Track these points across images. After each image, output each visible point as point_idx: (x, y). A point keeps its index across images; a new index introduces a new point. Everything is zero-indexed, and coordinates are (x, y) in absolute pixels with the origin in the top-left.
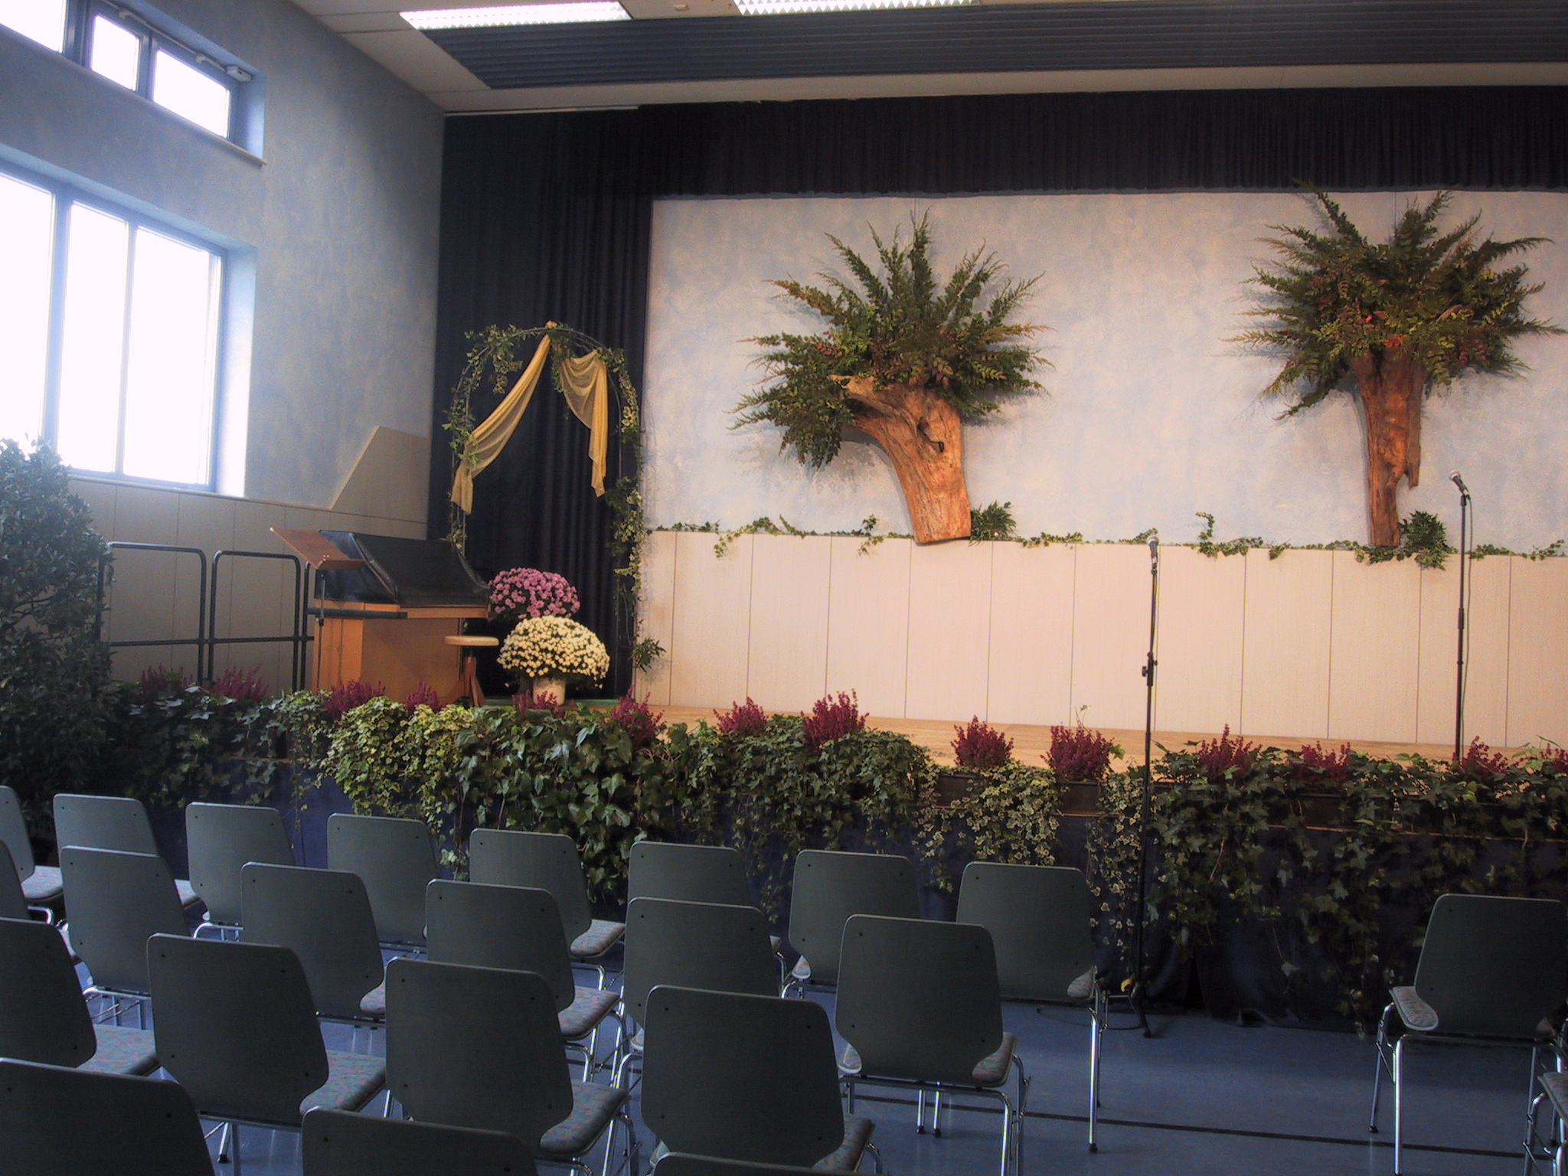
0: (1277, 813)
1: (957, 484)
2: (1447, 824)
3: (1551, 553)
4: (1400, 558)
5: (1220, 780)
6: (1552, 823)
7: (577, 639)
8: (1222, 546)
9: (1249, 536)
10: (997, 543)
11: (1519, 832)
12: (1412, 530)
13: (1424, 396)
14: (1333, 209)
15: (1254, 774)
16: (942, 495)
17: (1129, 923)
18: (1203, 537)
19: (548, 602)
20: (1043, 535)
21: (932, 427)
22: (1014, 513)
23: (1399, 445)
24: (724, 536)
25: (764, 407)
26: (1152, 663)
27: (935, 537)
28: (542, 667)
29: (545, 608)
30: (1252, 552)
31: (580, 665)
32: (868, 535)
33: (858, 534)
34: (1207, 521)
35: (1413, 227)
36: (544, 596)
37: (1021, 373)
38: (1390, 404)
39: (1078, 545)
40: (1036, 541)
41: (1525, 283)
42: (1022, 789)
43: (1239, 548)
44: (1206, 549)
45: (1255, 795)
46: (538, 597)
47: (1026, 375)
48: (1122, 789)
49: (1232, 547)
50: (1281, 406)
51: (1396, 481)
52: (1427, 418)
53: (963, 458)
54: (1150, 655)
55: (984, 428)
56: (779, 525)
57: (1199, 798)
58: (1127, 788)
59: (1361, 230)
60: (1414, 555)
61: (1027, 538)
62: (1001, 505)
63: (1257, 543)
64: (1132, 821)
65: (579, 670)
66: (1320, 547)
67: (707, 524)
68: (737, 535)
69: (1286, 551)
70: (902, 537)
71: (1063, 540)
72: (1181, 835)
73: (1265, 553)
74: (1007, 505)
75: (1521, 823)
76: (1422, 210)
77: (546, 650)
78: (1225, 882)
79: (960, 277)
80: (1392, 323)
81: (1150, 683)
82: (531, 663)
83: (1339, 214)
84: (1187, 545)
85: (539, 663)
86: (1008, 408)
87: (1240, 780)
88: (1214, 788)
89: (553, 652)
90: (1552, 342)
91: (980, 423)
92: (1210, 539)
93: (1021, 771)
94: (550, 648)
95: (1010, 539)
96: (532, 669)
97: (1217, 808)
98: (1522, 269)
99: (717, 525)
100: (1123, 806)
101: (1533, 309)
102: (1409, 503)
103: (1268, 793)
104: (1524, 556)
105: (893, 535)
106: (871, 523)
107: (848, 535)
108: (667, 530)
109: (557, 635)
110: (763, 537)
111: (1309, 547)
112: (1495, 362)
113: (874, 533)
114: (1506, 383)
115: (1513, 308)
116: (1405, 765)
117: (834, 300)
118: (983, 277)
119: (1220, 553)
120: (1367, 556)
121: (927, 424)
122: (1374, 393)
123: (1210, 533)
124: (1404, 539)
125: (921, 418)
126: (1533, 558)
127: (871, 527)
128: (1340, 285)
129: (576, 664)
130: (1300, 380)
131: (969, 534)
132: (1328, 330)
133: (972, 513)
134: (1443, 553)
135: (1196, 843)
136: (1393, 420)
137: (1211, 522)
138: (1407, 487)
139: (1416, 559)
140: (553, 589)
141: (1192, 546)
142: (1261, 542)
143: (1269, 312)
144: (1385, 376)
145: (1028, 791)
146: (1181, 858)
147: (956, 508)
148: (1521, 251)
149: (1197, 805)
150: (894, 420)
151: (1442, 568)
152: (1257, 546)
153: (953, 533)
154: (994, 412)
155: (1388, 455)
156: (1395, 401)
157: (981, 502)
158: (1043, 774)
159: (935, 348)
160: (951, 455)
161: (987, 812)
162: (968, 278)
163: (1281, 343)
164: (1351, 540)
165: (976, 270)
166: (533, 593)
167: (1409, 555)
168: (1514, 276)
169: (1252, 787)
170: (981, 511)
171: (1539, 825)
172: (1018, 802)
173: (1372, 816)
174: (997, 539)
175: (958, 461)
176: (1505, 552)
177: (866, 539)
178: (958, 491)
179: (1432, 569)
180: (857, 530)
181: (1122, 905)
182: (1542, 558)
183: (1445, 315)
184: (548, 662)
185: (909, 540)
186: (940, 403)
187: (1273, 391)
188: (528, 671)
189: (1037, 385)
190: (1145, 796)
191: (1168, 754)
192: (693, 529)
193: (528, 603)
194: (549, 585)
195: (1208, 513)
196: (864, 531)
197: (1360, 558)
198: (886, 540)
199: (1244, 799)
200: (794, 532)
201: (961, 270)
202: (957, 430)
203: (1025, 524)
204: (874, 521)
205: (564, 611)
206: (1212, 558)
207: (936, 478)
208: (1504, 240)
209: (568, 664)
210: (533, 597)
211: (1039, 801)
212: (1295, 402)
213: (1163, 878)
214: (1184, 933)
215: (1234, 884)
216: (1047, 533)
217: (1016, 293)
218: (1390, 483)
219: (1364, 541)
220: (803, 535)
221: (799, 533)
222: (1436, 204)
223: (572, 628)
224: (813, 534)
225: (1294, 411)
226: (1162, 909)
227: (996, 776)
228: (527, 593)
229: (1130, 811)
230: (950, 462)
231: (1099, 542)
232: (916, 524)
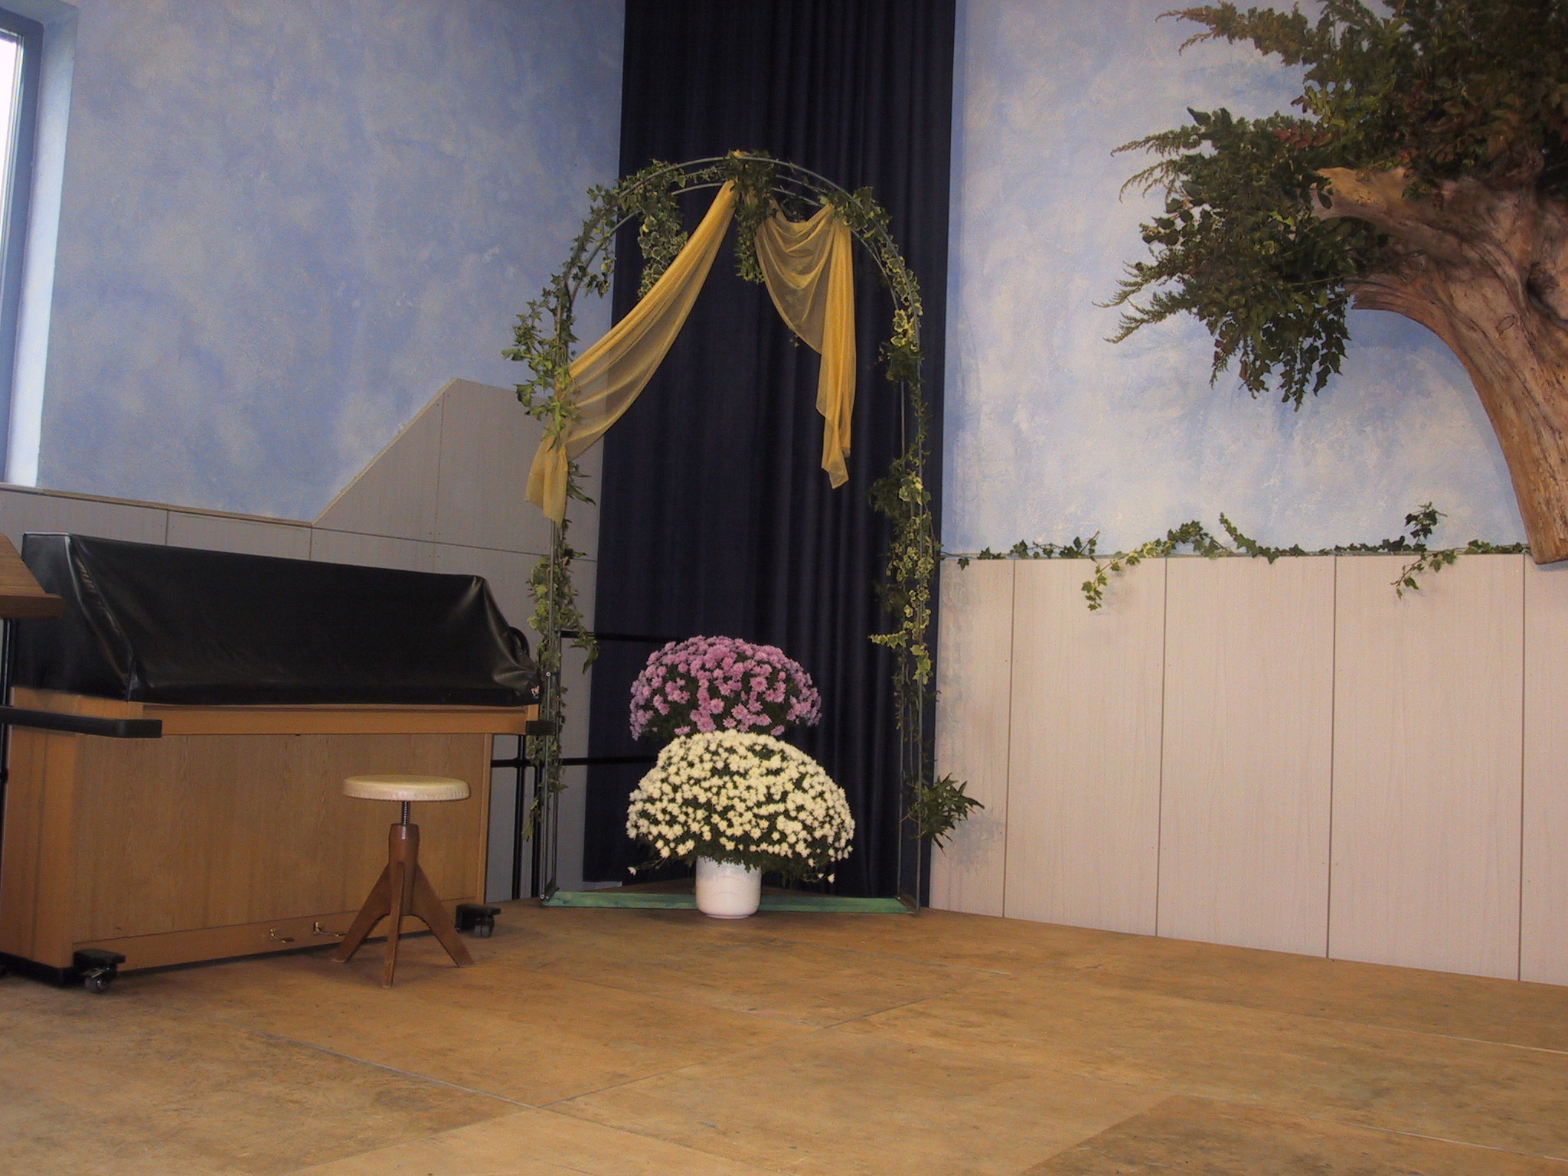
7: (771, 779)
19: (731, 702)
24: (1106, 564)
25: (1174, 286)
28: (681, 840)
29: (727, 713)
31: (766, 837)
32: (1420, 549)
33: (1396, 547)
36: (725, 690)
46: (713, 692)
56: (1223, 538)
65: (764, 846)
67: (1077, 542)
68: (1132, 561)
70: (1504, 551)
77: (694, 803)
82: (664, 829)
85: (678, 830)
89: (709, 806)
94: (702, 799)
96: (667, 842)
99: (1092, 542)
105: (1477, 548)
106: (1426, 521)
107: (1373, 550)
108: (998, 557)
109: (726, 771)
110: (1188, 564)
113: (1435, 543)
117: (1312, 24)
121: (1552, 283)
125: (1534, 265)
127: (1426, 531)
129: (756, 834)
140: (747, 676)
150: (1464, 274)
166: (704, 684)
177: (1414, 559)
180: (1394, 538)
184: (695, 827)
185: (1517, 558)
188: (660, 844)
192: (1049, 553)
193: (693, 704)
194: (740, 667)
196: (1411, 541)
198: (1462, 560)
200: (1255, 550)
204: (1431, 516)
205: (765, 720)
209: (738, 831)
210: (702, 693)
220: (1271, 555)
221: (1264, 552)
223: (766, 753)
224: (1296, 551)
228: (692, 684)
232: (1533, 517)
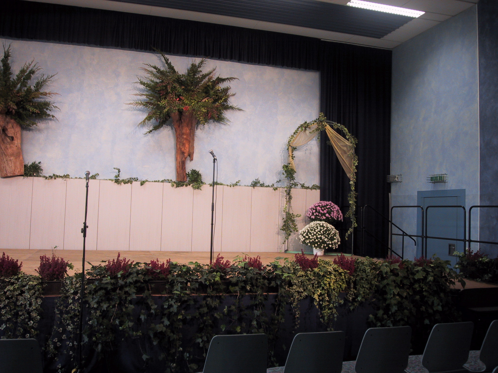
0: (140, 290)
1: (19, 154)
2: (209, 290)
3: (236, 184)
4: (186, 186)
5: (116, 278)
6: (248, 288)
8: (123, 180)
9: (133, 177)
10: (34, 178)
11: (236, 292)
12: (191, 176)
13: (196, 129)
14: (167, 60)
15: (131, 274)
16: (12, 158)
17: (75, 343)
18: (116, 177)
20: (54, 175)
21: (9, 130)
22: (43, 166)
23: (187, 146)
26: (86, 227)
27: (9, 175)
30: (134, 183)
34: (118, 171)
35: (194, 70)
37: (47, 111)
38: (184, 131)
39: (68, 179)
40: (51, 177)
41: (230, 92)
42: (24, 286)
43: (129, 181)
44: (117, 181)
45: (130, 283)
47: (48, 112)
48: (72, 283)
49: (127, 181)
50: (146, 130)
51: (186, 158)
52: (197, 137)
53: (22, 143)
54: (85, 223)
55: (31, 132)
57: (106, 286)
58: (74, 283)
59: (176, 69)
60: (191, 185)
61: (47, 176)
62: (37, 163)
63: (136, 180)
64: (77, 298)
66: (159, 181)
69: (147, 183)
71: (62, 177)
72: (98, 303)
73: (139, 183)
74: (40, 163)
75: (237, 288)
76: (197, 64)
78: (117, 322)
79: (23, 71)
80: (186, 102)
81: (85, 236)
83: (169, 62)
84: (110, 180)
86: (41, 125)
87: (124, 277)
88: (113, 281)
90: (237, 113)
91: (30, 130)
92: (119, 178)
93: (25, 277)
95: (41, 176)
97: (114, 290)
98: (229, 88)
100: (72, 291)
101: (232, 102)
102: (190, 166)
103: (136, 282)
104: (228, 185)
111: (155, 181)
112: (219, 119)
114: (223, 126)
115: (226, 100)
116: (192, 267)
118: (32, 72)
119: (122, 183)
120: (175, 185)
121: (7, 129)
122: (179, 126)
123: (119, 175)
124: (188, 179)
125: (4, 126)
126: (230, 186)
128: (168, 87)
130: (153, 120)
131: (23, 174)
132: (163, 102)
133: (25, 166)
134: (201, 184)
135: (105, 306)
136: (185, 137)
137: (119, 171)
138: (189, 161)
139: (192, 186)
141: (112, 180)
142: (138, 179)
143: (142, 95)
144: (183, 121)
145: (27, 287)
146: (98, 313)
147: (18, 164)
148: (228, 81)
149: (106, 289)
151: (200, 189)
152: (136, 181)
153: (17, 173)
154: (35, 125)
155: (183, 149)
156: (186, 130)
157: (29, 161)
158: (35, 278)
159: (10, 98)
160: (17, 142)
161: (7, 298)
162: (26, 72)
163: (147, 106)
164: (170, 179)
165: (30, 69)
167: (190, 185)
168: (226, 90)
169: (129, 280)
170: (29, 165)
171: (243, 288)
172: (22, 292)
173: (179, 289)
174: (35, 176)
175: (19, 144)
176: (221, 184)
178: (19, 156)
179: (197, 190)
181: (72, 336)
182: (233, 186)
183: (204, 101)
186: (12, 121)
187: (143, 124)
189: (53, 116)
190: (82, 285)
191: (93, 267)
195: (118, 168)
197: (173, 186)
199: (126, 285)
201: (24, 69)
202: (20, 132)
203: (47, 170)
206: (119, 185)
207: (10, 151)
208: (224, 78)
211: (33, 291)
212: (151, 128)
213: (90, 322)
214: (100, 346)
215: (121, 324)
216: (55, 174)
217: (46, 80)
218: (184, 159)
219: (174, 179)
222: (202, 62)
225: (151, 131)
226: (90, 337)
227: (12, 281)
229: (75, 293)
230: (16, 145)
231: (76, 178)
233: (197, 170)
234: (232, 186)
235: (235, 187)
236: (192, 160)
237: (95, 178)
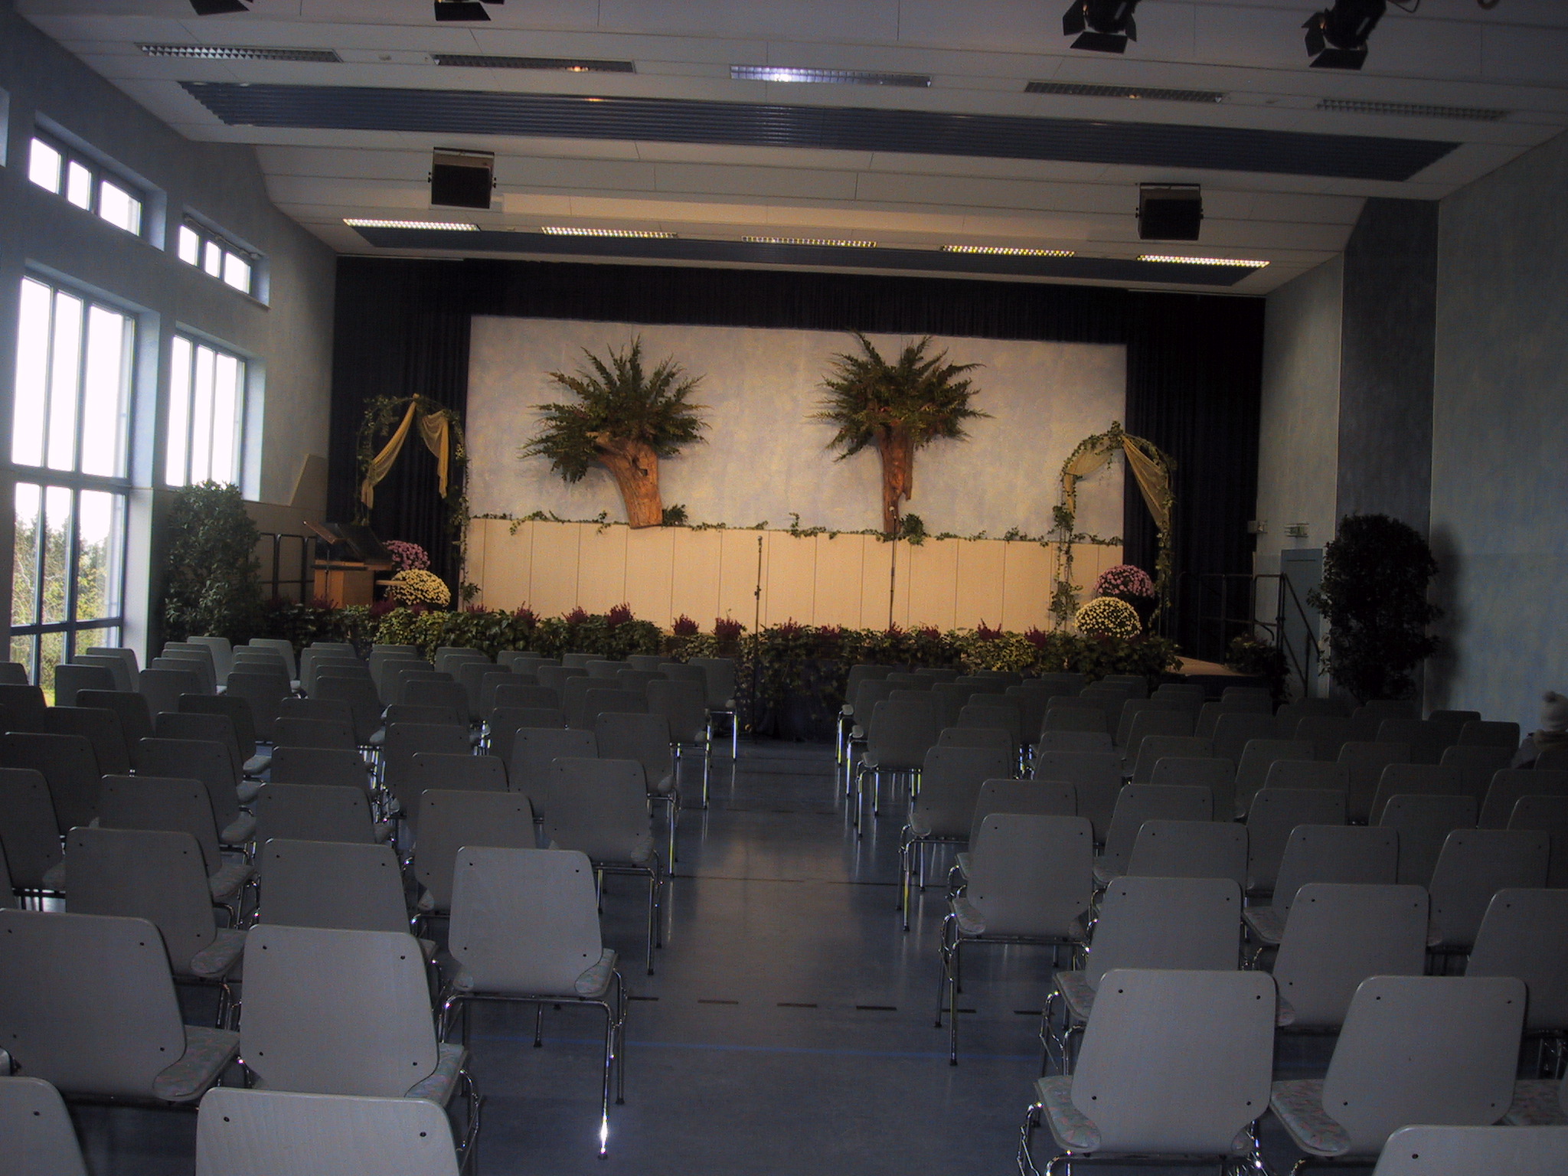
0: (809, 653)
1: (654, 494)
2: (878, 656)
3: (979, 537)
4: (900, 539)
5: (787, 640)
6: (919, 655)
7: (433, 583)
8: (803, 531)
9: (819, 526)
10: (677, 529)
11: (907, 660)
12: (906, 524)
13: (914, 450)
14: (867, 345)
15: (801, 637)
16: (646, 500)
17: (749, 701)
18: (793, 526)
19: (413, 561)
20: (704, 524)
21: (641, 460)
22: (687, 511)
23: (900, 477)
24: (516, 522)
25: (541, 447)
26: (759, 590)
27: (642, 524)
28: (415, 599)
29: (412, 564)
30: (820, 535)
31: (437, 599)
32: (602, 522)
33: (597, 522)
34: (795, 517)
35: (910, 357)
36: (412, 558)
37: (692, 431)
38: (895, 455)
39: (724, 530)
40: (700, 527)
41: (970, 389)
42: (703, 645)
43: (813, 533)
44: (795, 533)
45: (800, 645)
46: (408, 558)
47: (695, 432)
48: (745, 643)
49: (809, 532)
50: (837, 453)
51: (898, 497)
52: (916, 462)
53: (658, 479)
54: (758, 587)
55: (670, 461)
56: (548, 515)
57: (777, 647)
58: (748, 643)
59: (882, 354)
60: (907, 538)
61: (695, 525)
62: (679, 506)
63: (823, 530)
64: (750, 657)
65: (436, 601)
66: (857, 532)
67: (504, 515)
68: (523, 521)
69: (839, 535)
70: (622, 524)
71: (715, 527)
72: (771, 662)
73: (826, 535)
74: (683, 506)
75: (907, 655)
76: (915, 347)
77: (418, 589)
78: (788, 681)
79: (658, 374)
80: (893, 414)
81: (758, 599)
82: (409, 597)
83: (871, 348)
84: (784, 530)
85: (413, 597)
86: (684, 450)
87: (795, 639)
88: (784, 642)
89: (422, 591)
90: (983, 422)
91: (668, 458)
92: (797, 528)
93: (702, 636)
94: (420, 588)
95: (684, 526)
96: (409, 600)
97: (785, 651)
98: (969, 381)
99: (511, 515)
100: (746, 651)
101: (974, 403)
102: (906, 509)
103: (806, 644)
104: (965, 539)
105: (616, 523)
106: (604, 516)
107: (589, 522)
108: (479, 518)
109: (423, 581)
110: (538, 523)
111: (851, 533)
112: (952, 432)
113: (606, 521)
114: (958, 443)
115: (964, 402)
116: (863, 633)
117: (585, 385)
118: (672, 375)
119: (802, 536)
120: (882, 538)
121: (638, 459)
122: (887, 447)
123: (797, 524)
124: (902, 529)
125: (635, 456)
126: (970, 540)
127: (604, 518)
128: (868, 390)
129: (435, 597)
130: (847, 442)
131: (661, 523)
132: (861, 416)
133: (663, 511)
134: (923, 536)
135: (776, 666)
136: (897, 463)
137: (798, 518)
138: (904, 501)
139: (909, 540)
140: (416, 553)
141: (787, 531)
142: (825, 530)
143: (830, 402)
144: (892, 439)
145: (706, 645)
146: (770, 672)
147: (654, 507)
148: (969, 371)
149: (777, 649)
150: (619, 457)
151: (922, 545)
152: (823, 532)
153: (652, 522)
154: (677, 453)
155: (894, 483)
156: (899, 453)
157: (668, 505)
158: (712, 638)
159: (646, 419)
160: (651, 477)
161: (688, 654)
162: (662, 375)
163: (838, 419)
164: (874, 529)
165: (667, 370)
166: (405, 556)
167: (904, 538)
168: (964, 385)
169: (801, 641)
170: (669, 509)
171: (914, 656)
172: (702, 650)
173: (848, 652)
174: (677, 526)
175: (655, 481)
176: (955, 537)
177: (601, 525)
178: (655, 498)
179: (916, 545)
180: (595, 519)
181: (746, 693)
182: (974, 540)
183: (923, 409)
184: (419, 596)
185: (626, 526)
186: (645, 447)
187: (832, 445)
188: (407, 601)
189: (701, 438)
190: (756, 646)
191: (766, 629)
192: (495, 517)
193: (402, 561)
194: (414, 551)
195: (796, 513)
196: (600, 520)
197: (878, 539)
198: (612, 526)
199: (796, 647)
200: (557, 520)
201: (659, 369)
202: (655, 463)
203: (695, 516)
204: (605, 514)
205: (423, 566)
206: (798, 538)
207: (643, 490)
208: (959, 365)
209: (430, 597)
210: (405, 559)
211: (711, 649)
212: (845, 452)
213: (763, 681)
214: (771, 703)
215: (791, 681)
216: (706, 522)
217: (690, 384)
218: (895, 498)
219: (881, 530)
220: (563, 522)
221: (561, 521)
222: (923, 344)
223: (430, 576)
224: (569, 521)
225: (844, 457)
226: (762, 693)
227: (692, 639)
228: (401, 556)
229: (749, 653)
230: (651, 481)
231: (735, 528)
232: (630, 518)
233: (917, 514)
234: (972, 541)
235: (978, 541)
236: (908, 498)
237: (763, 529)
